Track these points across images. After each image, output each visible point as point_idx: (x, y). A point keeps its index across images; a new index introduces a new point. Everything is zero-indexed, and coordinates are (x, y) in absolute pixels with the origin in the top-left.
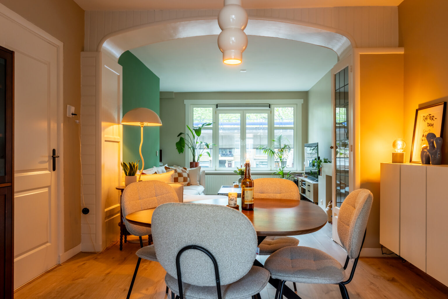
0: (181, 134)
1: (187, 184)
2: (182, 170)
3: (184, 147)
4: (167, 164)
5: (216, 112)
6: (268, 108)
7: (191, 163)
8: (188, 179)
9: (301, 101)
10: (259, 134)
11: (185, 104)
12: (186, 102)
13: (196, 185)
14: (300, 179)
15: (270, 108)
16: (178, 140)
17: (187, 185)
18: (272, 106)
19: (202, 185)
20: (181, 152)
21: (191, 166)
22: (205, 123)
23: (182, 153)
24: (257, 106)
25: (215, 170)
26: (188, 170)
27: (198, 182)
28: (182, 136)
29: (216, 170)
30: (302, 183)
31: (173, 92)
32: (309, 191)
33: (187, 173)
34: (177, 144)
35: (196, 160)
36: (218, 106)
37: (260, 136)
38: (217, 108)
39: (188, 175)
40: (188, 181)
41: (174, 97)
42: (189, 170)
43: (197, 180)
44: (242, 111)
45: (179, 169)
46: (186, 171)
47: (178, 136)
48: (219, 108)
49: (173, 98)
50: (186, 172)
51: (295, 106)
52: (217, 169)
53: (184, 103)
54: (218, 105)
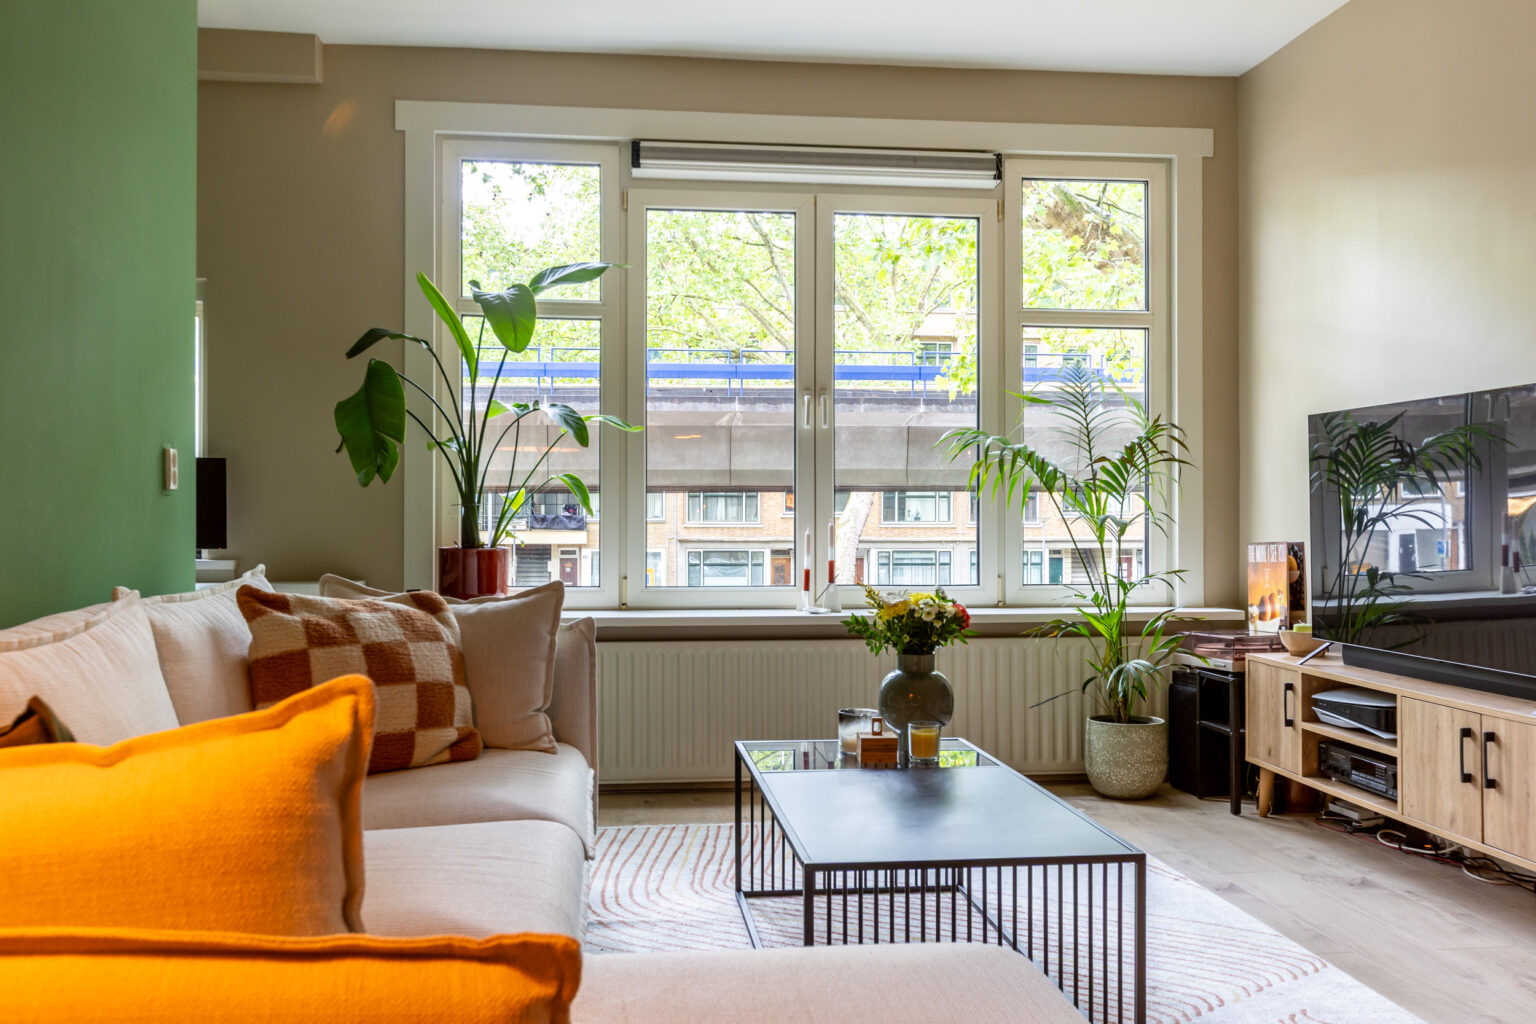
0: (372, 337)
1: (453, 746)
2: (404, 621)
3: (399, 436)
4: (262, 567)
5: (624, 198)
6: (984, 181)
7: (447, 558)
8: (462, 697)
9: (1200, 142)
10: (724, 421)
11: (404, 132)
12: (409, 114)
13: (527, 744)
14: (1277, 667)
15: (999, 176)
16: (351, 379)
17: (446, 755)
18: (1009, 167)
19: (580, 750)
20: (379, 470)
21: (450, 578)
22: (554, 270)
23: (385, 479)
24: (915, 159)
25: (616, 602)
26: (454, 620)
27: (544, 722)
28: (378, 352)
29: (623, 606)
30: (1309, 703)
31: (310, 38)
32: (1492, 784)
33: (450, 647)
34: (343, 410)
35: (485, 537)
36: (642, 154)
37: (729, 429)
38: (636, 163)
39: (461, 662)
40: (458, 722)
41: (318, 78)
42: (458, 616)
43: (539, 704)
44: (813, 196)
45: (375, 608)
46: (440, 627)
47: (353, 353)
48: (650, 169)
49: (318, 85)
50: (436, 637)
51: (1161, 168)
52: (630, 600)
53: (397, 128)
54: (643, 144)
